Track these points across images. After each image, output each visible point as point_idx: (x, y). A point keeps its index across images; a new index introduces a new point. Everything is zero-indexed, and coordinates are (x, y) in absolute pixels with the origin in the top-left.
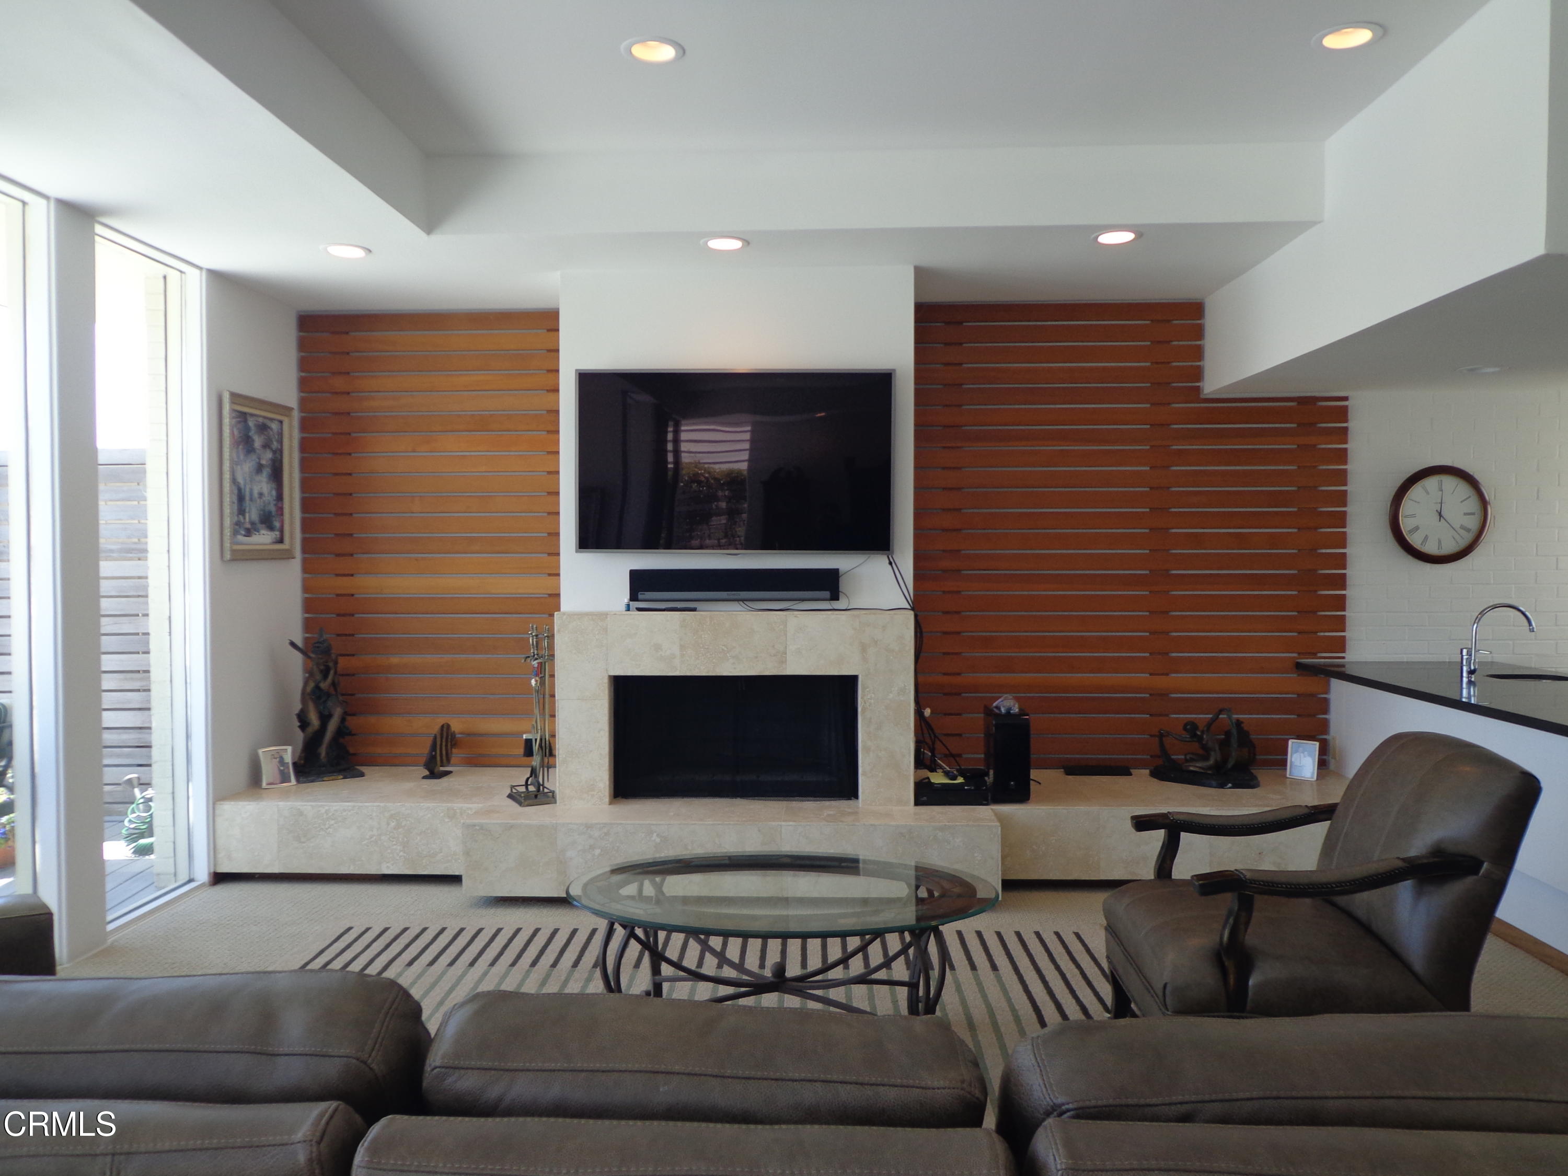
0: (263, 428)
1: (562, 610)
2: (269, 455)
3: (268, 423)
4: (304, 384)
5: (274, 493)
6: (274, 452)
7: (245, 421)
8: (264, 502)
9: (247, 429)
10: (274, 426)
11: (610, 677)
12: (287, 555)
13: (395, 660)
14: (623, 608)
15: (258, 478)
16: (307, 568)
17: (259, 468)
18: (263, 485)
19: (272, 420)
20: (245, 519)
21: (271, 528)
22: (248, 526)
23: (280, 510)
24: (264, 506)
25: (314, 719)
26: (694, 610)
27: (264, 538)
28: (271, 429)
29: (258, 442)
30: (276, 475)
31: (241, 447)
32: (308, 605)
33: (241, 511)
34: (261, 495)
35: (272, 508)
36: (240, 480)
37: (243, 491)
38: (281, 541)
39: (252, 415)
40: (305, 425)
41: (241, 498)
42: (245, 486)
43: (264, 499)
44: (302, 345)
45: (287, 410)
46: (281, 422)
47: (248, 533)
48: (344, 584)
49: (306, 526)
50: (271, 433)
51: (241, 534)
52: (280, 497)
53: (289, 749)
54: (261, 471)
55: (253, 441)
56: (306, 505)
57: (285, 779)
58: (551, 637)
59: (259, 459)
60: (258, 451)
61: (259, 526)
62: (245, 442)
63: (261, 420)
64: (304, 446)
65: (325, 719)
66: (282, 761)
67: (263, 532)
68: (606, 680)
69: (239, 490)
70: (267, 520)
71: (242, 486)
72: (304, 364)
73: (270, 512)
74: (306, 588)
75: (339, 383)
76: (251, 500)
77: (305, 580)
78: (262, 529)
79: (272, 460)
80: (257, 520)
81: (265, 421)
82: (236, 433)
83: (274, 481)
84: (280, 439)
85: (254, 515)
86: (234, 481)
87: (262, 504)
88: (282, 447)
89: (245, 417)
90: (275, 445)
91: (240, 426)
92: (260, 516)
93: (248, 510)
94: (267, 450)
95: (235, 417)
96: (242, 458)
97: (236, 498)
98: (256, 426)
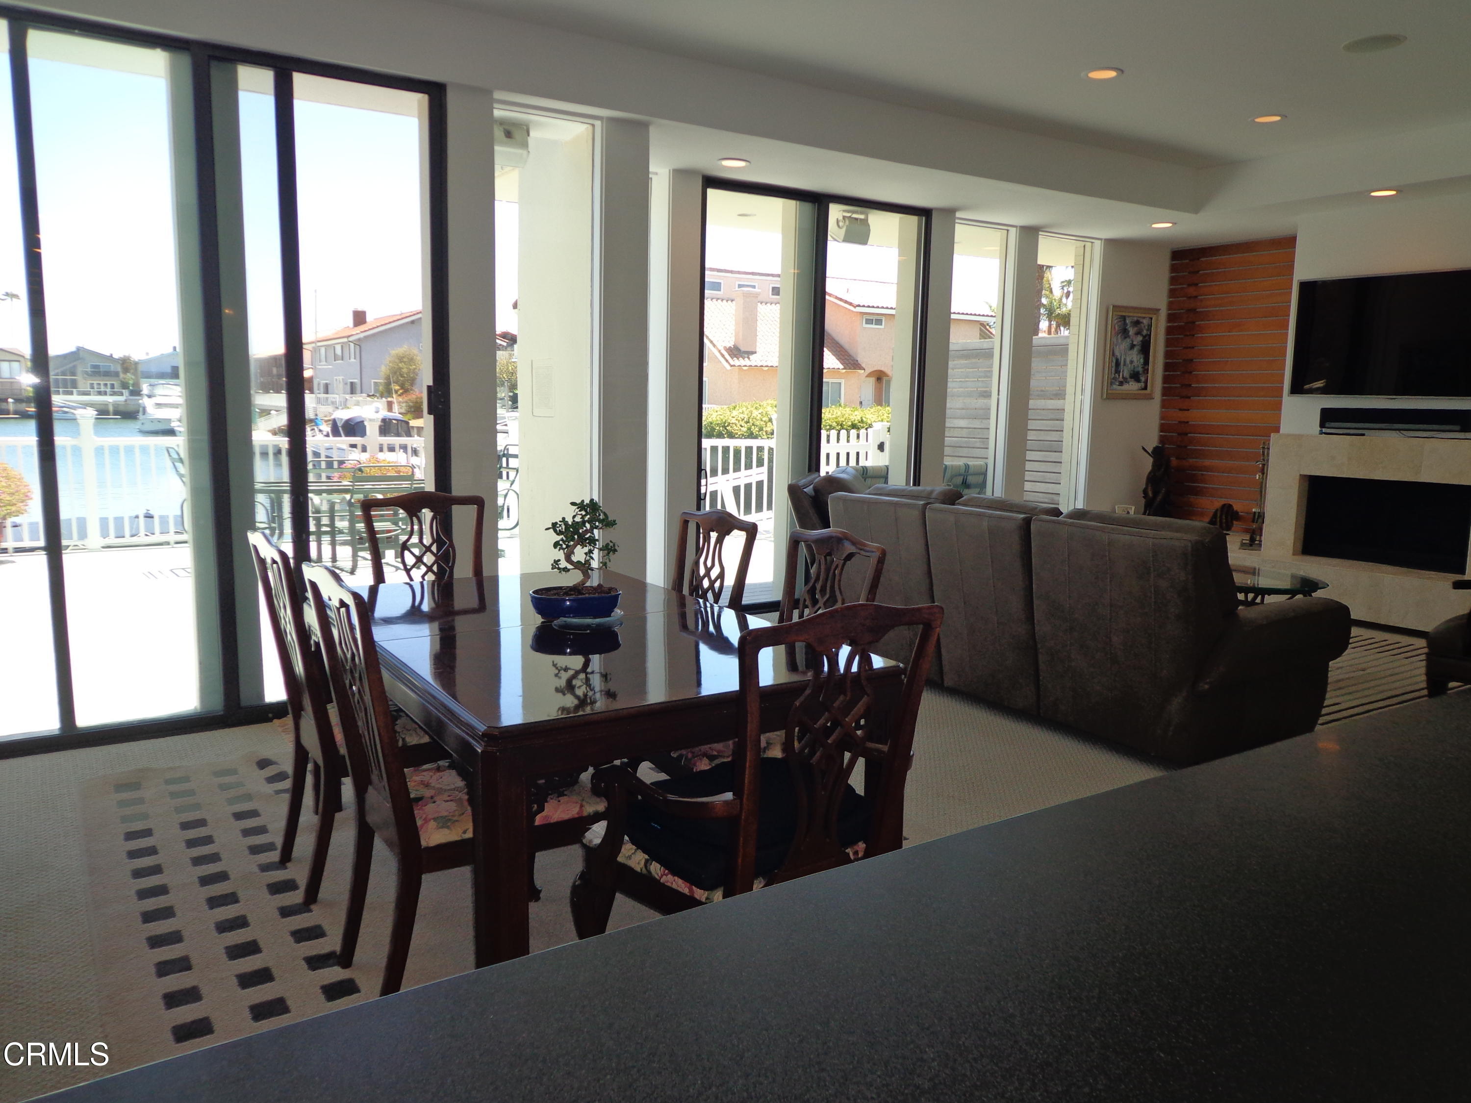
0: (1137, 323)
1: (1281, 432)
2: (1140, 338)
4: (1172, 293)
5: (1142, 360)
7: (1125, 320)
8: (1134, 366)
9: (1125, 324)
10: (1145, 322)
11: (1301, 475)
12: (1150, 397)
13: (1207, 462)
14: (1318, 432)
16: (1164, 405)
17: (1132, 347)
18: (1135, 358)
19: (1144, 318)
20: (1119, 376)
21: (1138, 380)
22: (1121, 379)
23: (1146, 371)
24: (1134, 368)
25: (1150, 494)
26: (1363, 435)
27: (1133, 387)
28: (1144, 324)
29: (1132, 331)
30: (1145, 348)
32: (1163, 428)
33: (1117, 371)
34: (1132, 362)
35: (1140, 369)
36: (1117, 353)
38: (1145, 388)
39: (1129, 316)
40: (1171, 318)
41: (1118, 364)
44: (1173, 269)
45: (1156, 311)
46: (1151, 319)
47: (1121, 384)
48: (1183, 415)
49: (1166, 379)
52: (1146, 362)
53: (1133, 508)
55: (1129, 332)
56: (1167, 367)
58: (1269, 449)
59: (1133, 341)
61: (1129, 379)
62: (1124, 332)
64: (1169, 331)
65: (1156, 493)
68: (1298, 477)
69: (1117, 360)
70: (1135, 376)
71: (1119, 357)
72: (1173, 280)
73: (1138, 373)
74: (1162, 418)
75: (1192, 291)
76: (1125, 365)
77: (1162, 412)
78: (1131, 381)
79: (1142, 341)
80: (1128, 377)
81: (1139, 319)
82: (1117, 327)
83: (1143, 354)
84: (1149, 329)
85: (1126, 374)
86: (1113, 354)
87: (1132, 367)
88: (1151, 333)
89: (1124, 318)
90: (1145, 332)
91: (1120, 324)
92: (1131, 374)
93: (1122, 371)
94: (1139, 336)
95: (1117, 319)
96: (1120, 341)
97: (1114, 364)
98: (1131, 322)
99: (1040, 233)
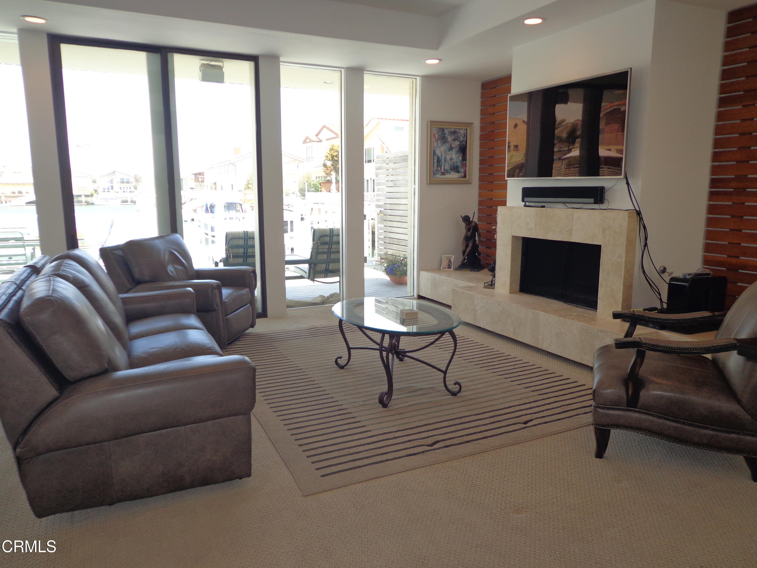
0: (454, 133)
1: (507, 205)
2: (457, 143)
3: (458, 131)
4: (483, 112)
5: (460, 158)
6: (461, 142)
8: (453, 162)
9: (444, 134)
10: (462, 132)
11: (513, 236)
12: (469, 183)
14: (522, 205)
15: (450, 152)
16: (480, 188)
19: (460, 129)
20: (441, 169)
21: (458, 172)
22: (443, 171)
23: (464, 165)
24: (454, 163)
26: (544, 207)
27: (454, 176)
29: (450, 139)
30: (463, 150)
31: (439, 141)
32: (480, 203)
33: (439, 166)
34: (451, 159)
35: (459, 164)
36: (438, 153)
37: (440, 158)
38: (465, 176)
39: (446, 128)
40: (482, 129)
41: (439, 161)
42: (442, 156)
43: (453, 160)
44: (483, 96)
45: (471, 124)
46: (467, 130)
47: (443, 174)
48: (490, 194)
49: (481, 170)
50: (459, 134)
51: (439, 175)
52: (464, 159)
54: (452, 150)
55: (447, 139)
56: (481, 162)
57: (449, 267)
59: (451, 145)
60: (450, 142)
61: (450, 171)
62: (443, 139)
63: (453, 130)
64: (482, 137)
66: (450, 261)
67: (452, 173)
68: (511, 237)
69: (438, 158)
70: (455, 169)
71: (440, 156)
73: (457, 166)
74: (480, 196)
76: (445, 161)
77: (480, 193)
78: (452, 172)
79: (459, 145)
80: (449, 169)
81: (456, 130)
82: (436, 136)
83: (460, 153)
84: (466, 136)
85: (447, 167)
86: (434, 154)
87: (452, 163)
88: (466, 139)
89: (443, 130)
90: (462, 139)
91: (439, 133)
92: (451, 167)
93: (443, 165)
94: (457, 141)
95: (436, 130)
96: (440, 145)
97: (435, 161)
98: (449, 132)
99: (365, 72)
